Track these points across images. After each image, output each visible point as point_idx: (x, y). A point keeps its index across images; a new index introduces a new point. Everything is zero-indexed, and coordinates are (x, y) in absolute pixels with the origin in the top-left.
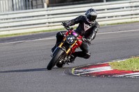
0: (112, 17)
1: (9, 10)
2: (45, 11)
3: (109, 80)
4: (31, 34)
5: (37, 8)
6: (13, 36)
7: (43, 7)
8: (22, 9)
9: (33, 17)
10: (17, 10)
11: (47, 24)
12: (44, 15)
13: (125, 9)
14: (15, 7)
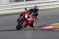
0: (53, 5)
1: (9, 2)
5: (21, 1)
8: (15, 2)
10: (12, 2)
13: (58, 2)
14: (11, 1)
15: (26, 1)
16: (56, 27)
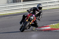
1: (6, 4)
4: (16, 14)
5: (18, 2)
6: (8, 14)
7: (21, 2)
8: (12, 3)
9: (17, 6)
12: (21, 5)
13: (56, 2)
14: (9, 2)
15: (23, 2)
16: (54, 28)
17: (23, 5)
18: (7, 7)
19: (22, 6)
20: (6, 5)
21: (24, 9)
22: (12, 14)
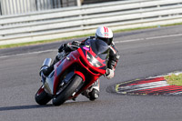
0: (167, 15)
2: (79, 9)
3: (165, 99)
7: (76, 5)
9: (63, 18)
11: (82, 28)
12: (78, 15)
17: (83, 15)
18: (33, 21)
19: (81, 17)
20: (29, 15)
21: (84, 25)
22: (48, 43)
